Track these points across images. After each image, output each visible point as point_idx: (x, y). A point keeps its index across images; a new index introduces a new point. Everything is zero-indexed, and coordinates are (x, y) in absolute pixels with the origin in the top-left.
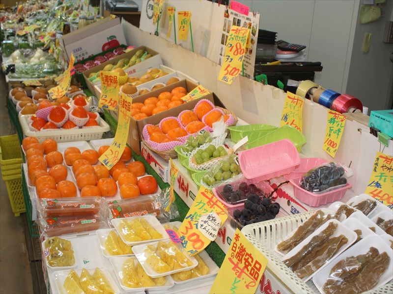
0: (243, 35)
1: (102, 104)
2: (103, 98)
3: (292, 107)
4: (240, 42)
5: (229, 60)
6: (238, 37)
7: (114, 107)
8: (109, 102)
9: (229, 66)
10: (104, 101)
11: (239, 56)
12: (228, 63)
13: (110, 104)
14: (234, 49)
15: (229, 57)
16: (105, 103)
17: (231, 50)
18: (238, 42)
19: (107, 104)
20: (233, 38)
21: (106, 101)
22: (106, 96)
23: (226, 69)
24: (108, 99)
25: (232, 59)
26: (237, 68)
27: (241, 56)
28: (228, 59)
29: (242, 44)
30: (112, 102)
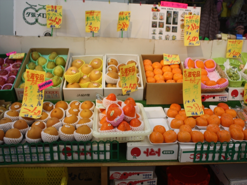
0: (196, 19)
1: (125, 91)
2: (124, 87)
3: (233, 45)
4: (195, 23)
5: (189, 34)
6: (192, 20)
7: (134, 89)
8: (130, 87)
9: (189, 37)
10: (126, 88)
11: (195, 30)
12: (188, 35)
13: (131, 88)
14: (191, 27)
15: (188, 32)
16: (127, 90)
17: (188, 28)
18: (192, 23)
19: (129, 89)
20: (189, 22)
21: (127, 87)
22: (126, 84)
23: (188, 39)
24: (128, 85)
25: (190, 33)
26: (196, 36)
27: (197, 30)
28: (187, 33)
29: (196, 24)
30: (132, 86)
